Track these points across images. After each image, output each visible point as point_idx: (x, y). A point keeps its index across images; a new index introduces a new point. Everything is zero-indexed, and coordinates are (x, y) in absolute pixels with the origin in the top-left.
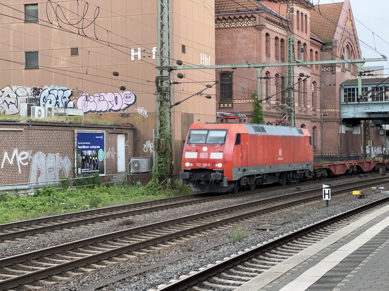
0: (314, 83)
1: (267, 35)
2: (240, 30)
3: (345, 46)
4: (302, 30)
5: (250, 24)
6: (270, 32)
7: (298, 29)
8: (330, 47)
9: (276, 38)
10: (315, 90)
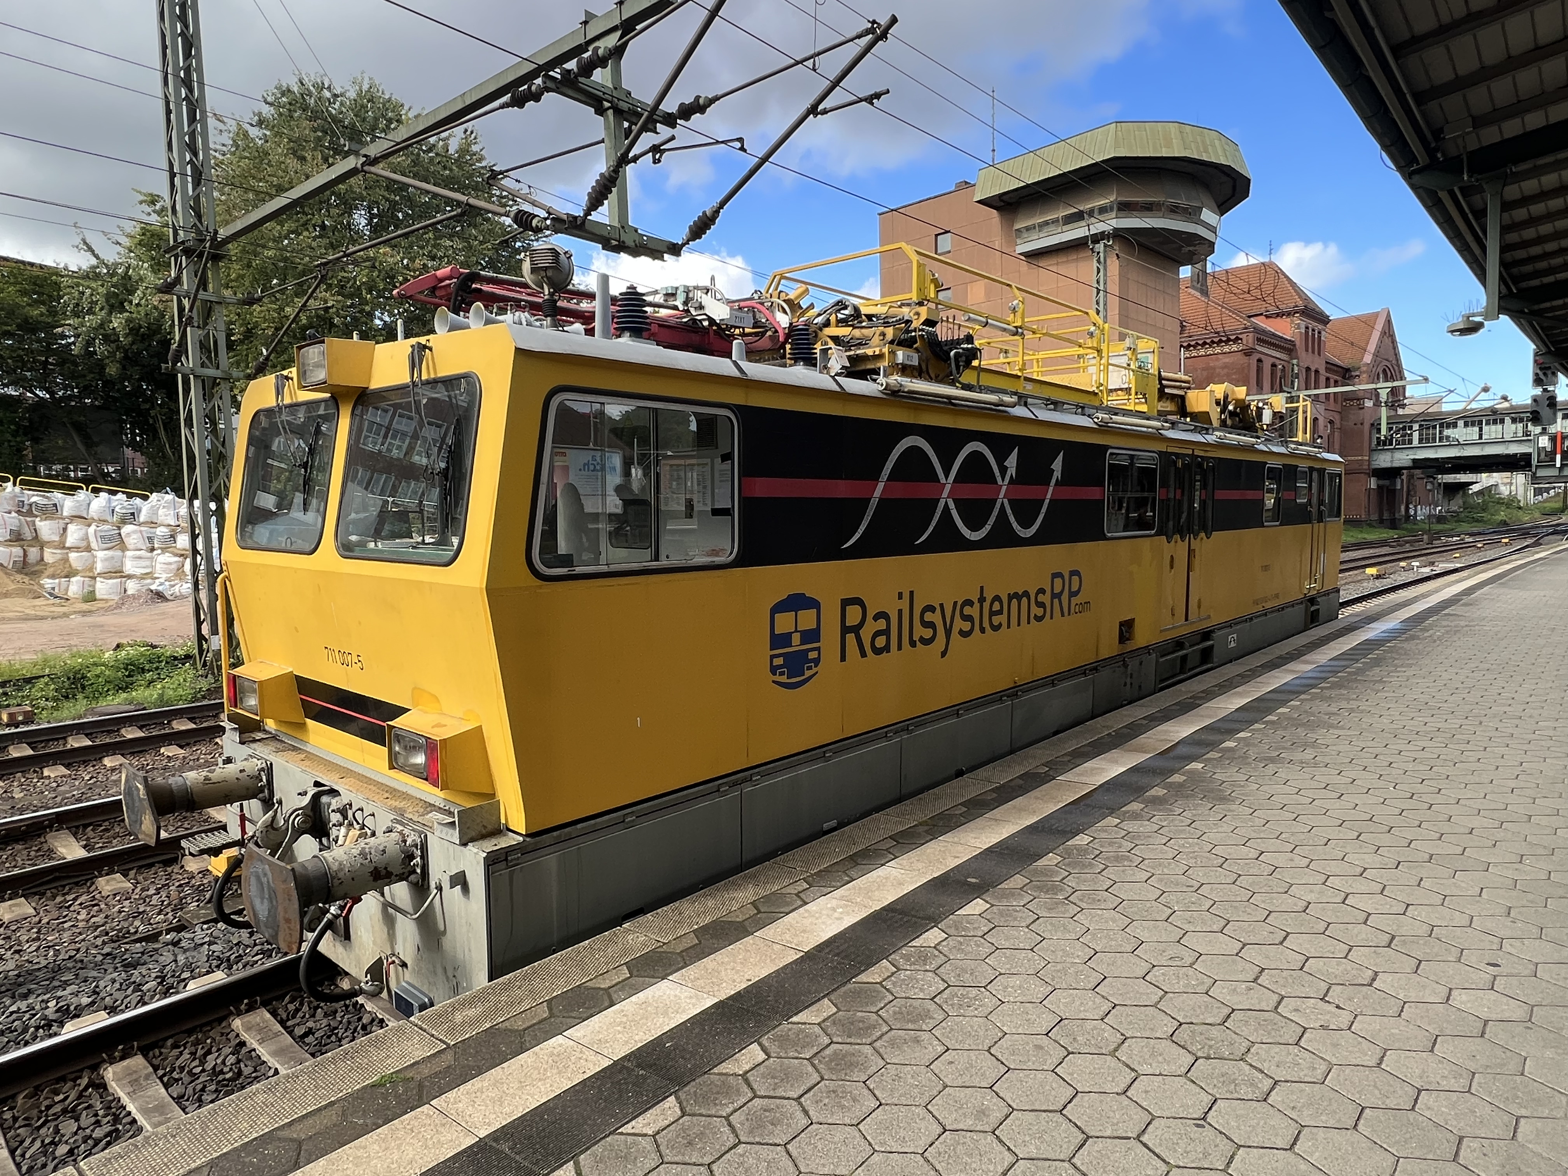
0: (1331, 422)
1: (1260, 360)
2: (1220, 356)
3: (1380, 370)
4: (1313, 352)
5: (1235, 348)
6: (1262, 357)
7: (1307, 350)
8: (1357, 373)
9: (1274, 365)
10: (1332, 432)
